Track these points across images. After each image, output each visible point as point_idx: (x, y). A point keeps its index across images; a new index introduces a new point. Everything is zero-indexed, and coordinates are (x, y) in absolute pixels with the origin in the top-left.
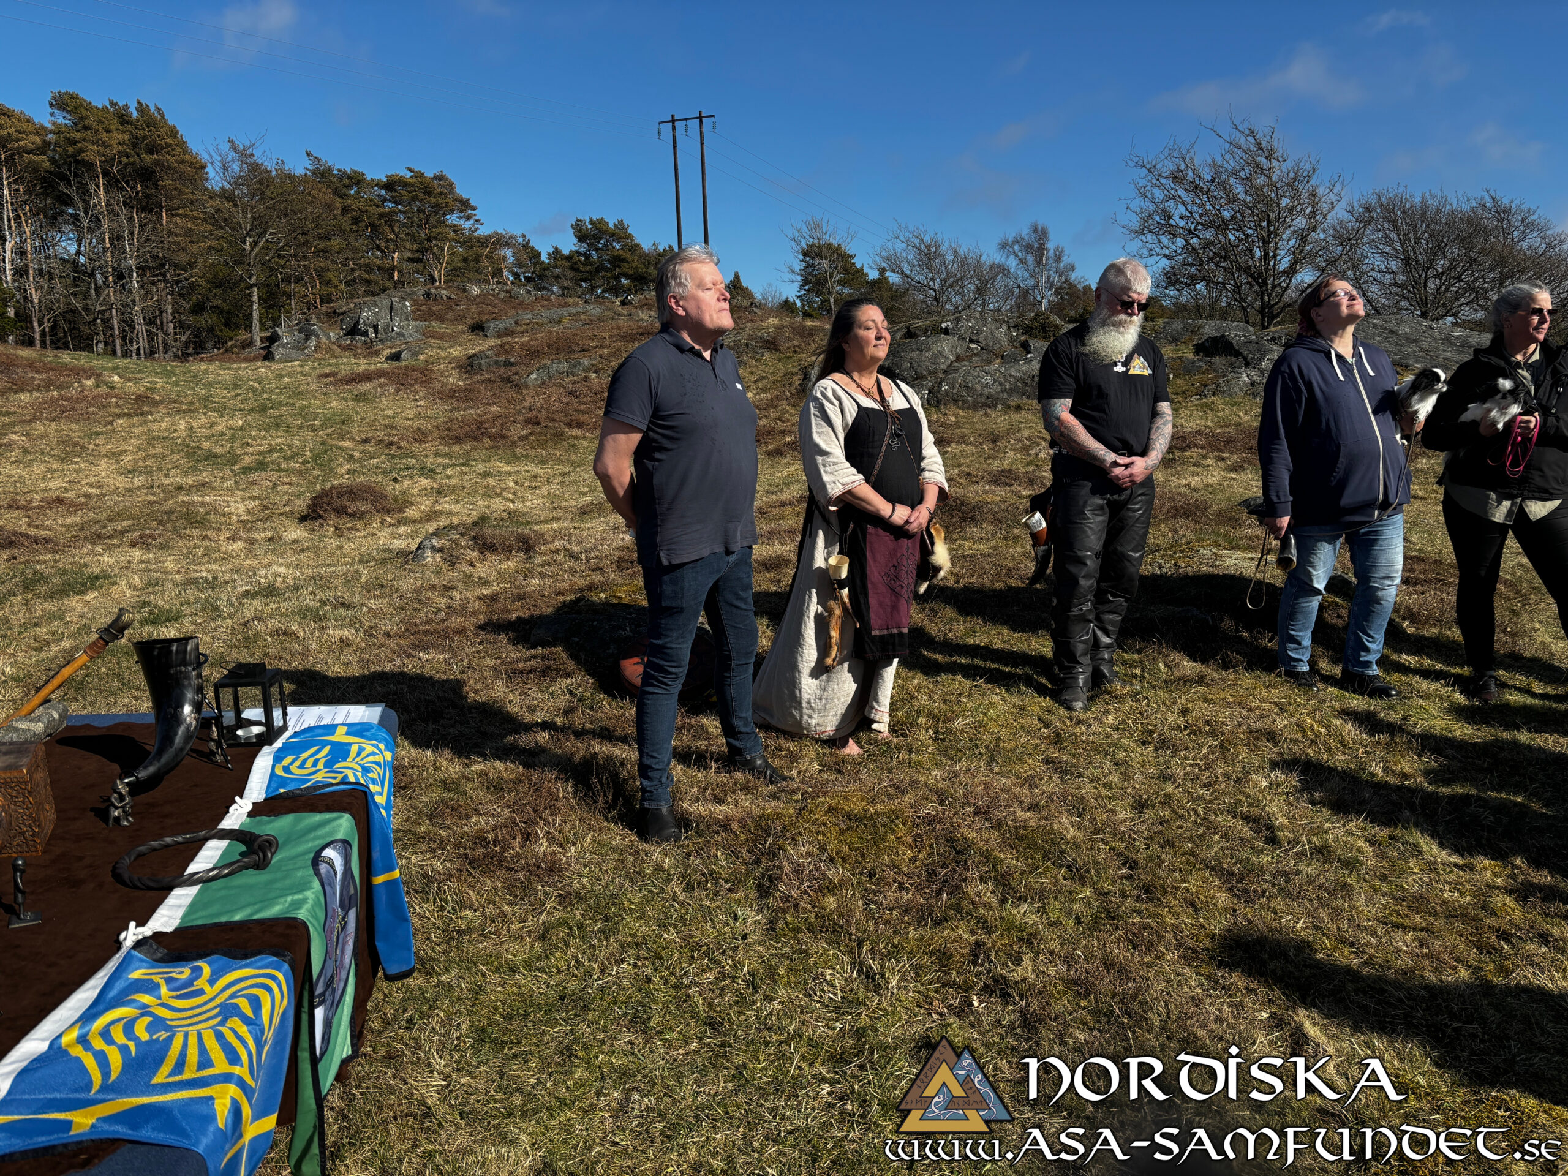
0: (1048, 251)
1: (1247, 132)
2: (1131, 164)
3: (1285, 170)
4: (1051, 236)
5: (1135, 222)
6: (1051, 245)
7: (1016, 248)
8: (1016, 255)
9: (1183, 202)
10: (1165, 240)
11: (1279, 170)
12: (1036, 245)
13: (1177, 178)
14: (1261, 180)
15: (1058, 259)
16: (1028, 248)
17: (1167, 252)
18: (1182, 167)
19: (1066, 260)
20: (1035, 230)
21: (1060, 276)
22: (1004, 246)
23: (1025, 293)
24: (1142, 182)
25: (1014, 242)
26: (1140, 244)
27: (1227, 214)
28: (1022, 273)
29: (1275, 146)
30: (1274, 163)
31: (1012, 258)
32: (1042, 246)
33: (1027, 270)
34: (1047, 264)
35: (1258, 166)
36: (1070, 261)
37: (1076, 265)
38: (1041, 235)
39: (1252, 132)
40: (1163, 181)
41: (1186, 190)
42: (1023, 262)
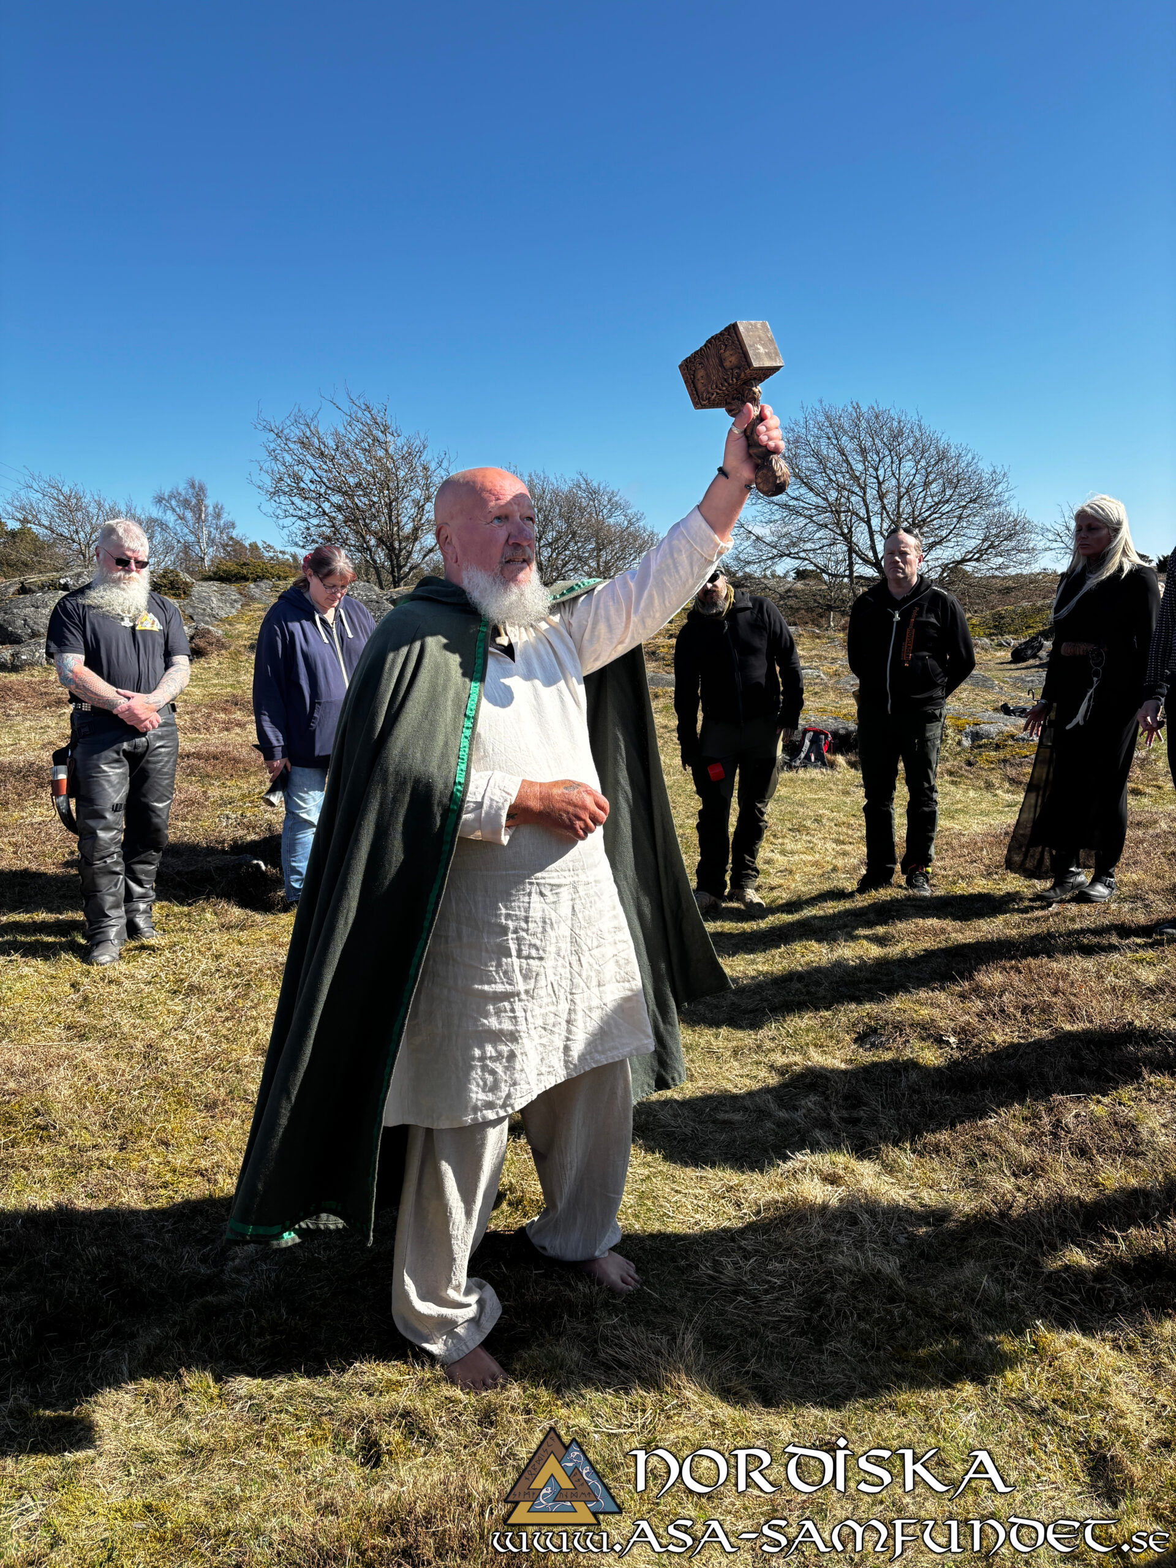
0: (206, 507)
1: (363, 407)
2: (261, 428)
3: (399, 444)
4: (209, 493)
5: (268, 482)
6: (210, 502)
7: (173, 503)
8: (174, 510)
9: (311, 467)
10: (297, 500)
11: (395, 444)
12: (194, 501)
13: (304, 444)
14: (381, 453)
15: (218, 516)
16: (186, 503)
17: (300, 513)
18: (308, 434)
19: (225, 518)
20: (193, 486)
21: (221, 532)
22: (159, 500)
23: (187, 547)
24: (272, 446)
25: (171, 497)
26: (274, 505)
27: (352, 481)
28: (182, 531)
29: (389, 423)
30: (390, 438)
31: (169, 512)
32: (200, 502)
33: (187, 526)
34: (206, 520)
35: (376, 439)
36: (230, 519)
37: (237, 523)
38: (200, 492)
39: (368, 408)
40: (292, 446)
41: (313, 455)
42: (182, 518)
